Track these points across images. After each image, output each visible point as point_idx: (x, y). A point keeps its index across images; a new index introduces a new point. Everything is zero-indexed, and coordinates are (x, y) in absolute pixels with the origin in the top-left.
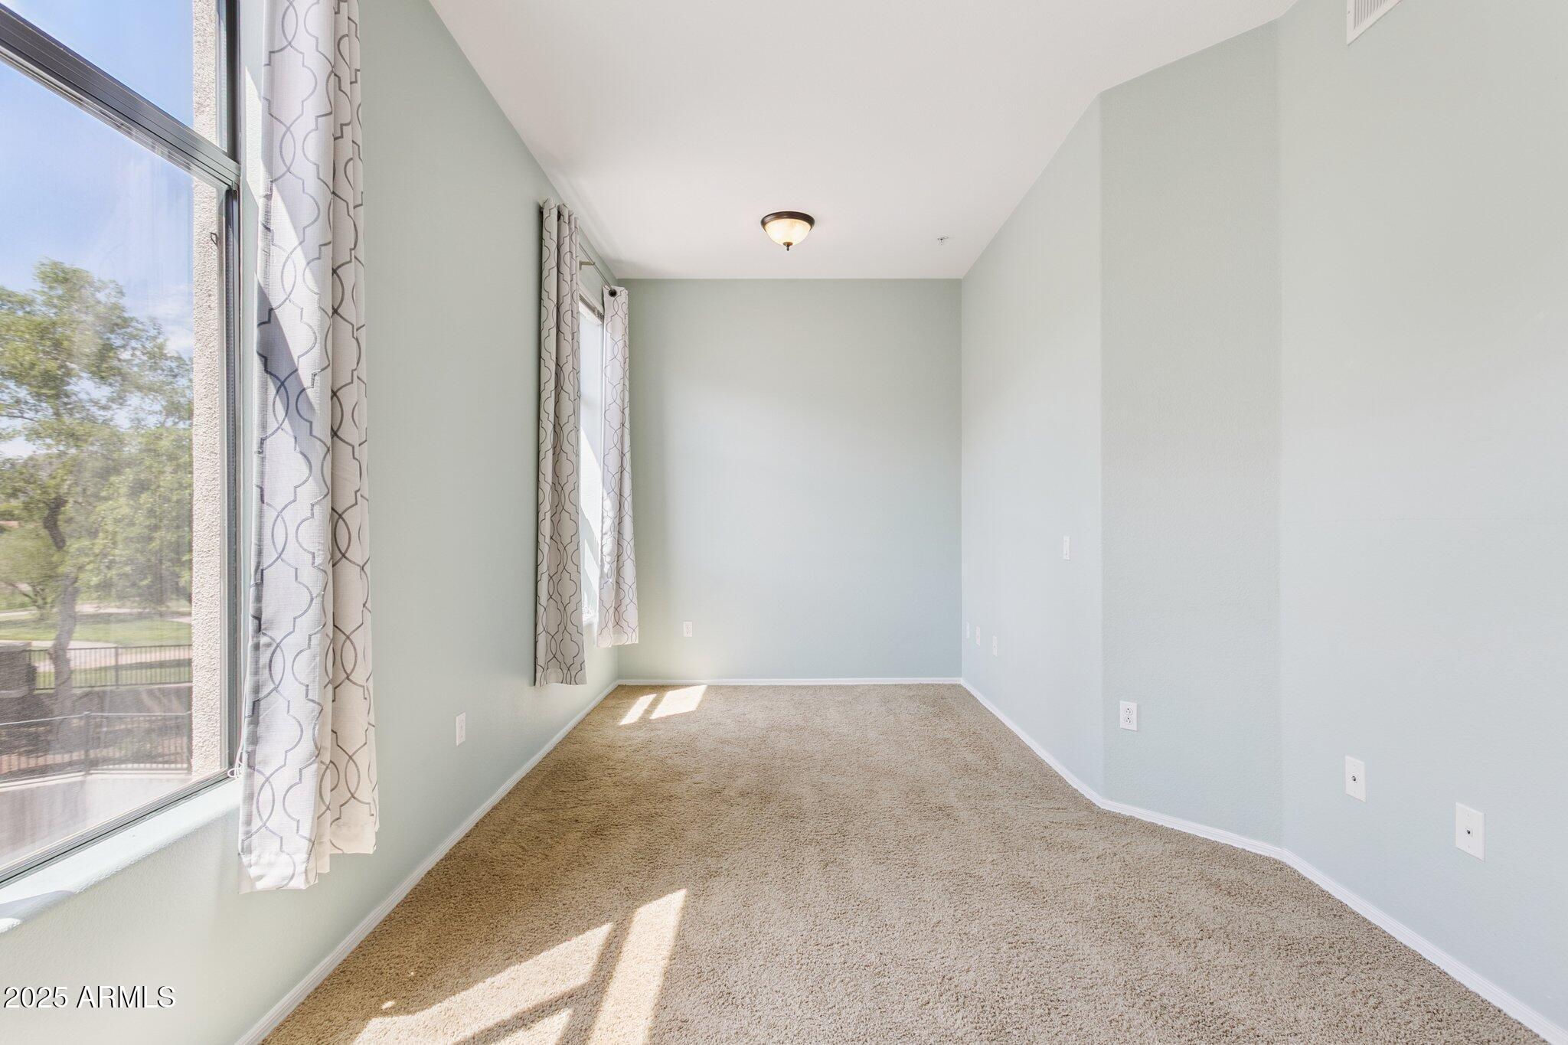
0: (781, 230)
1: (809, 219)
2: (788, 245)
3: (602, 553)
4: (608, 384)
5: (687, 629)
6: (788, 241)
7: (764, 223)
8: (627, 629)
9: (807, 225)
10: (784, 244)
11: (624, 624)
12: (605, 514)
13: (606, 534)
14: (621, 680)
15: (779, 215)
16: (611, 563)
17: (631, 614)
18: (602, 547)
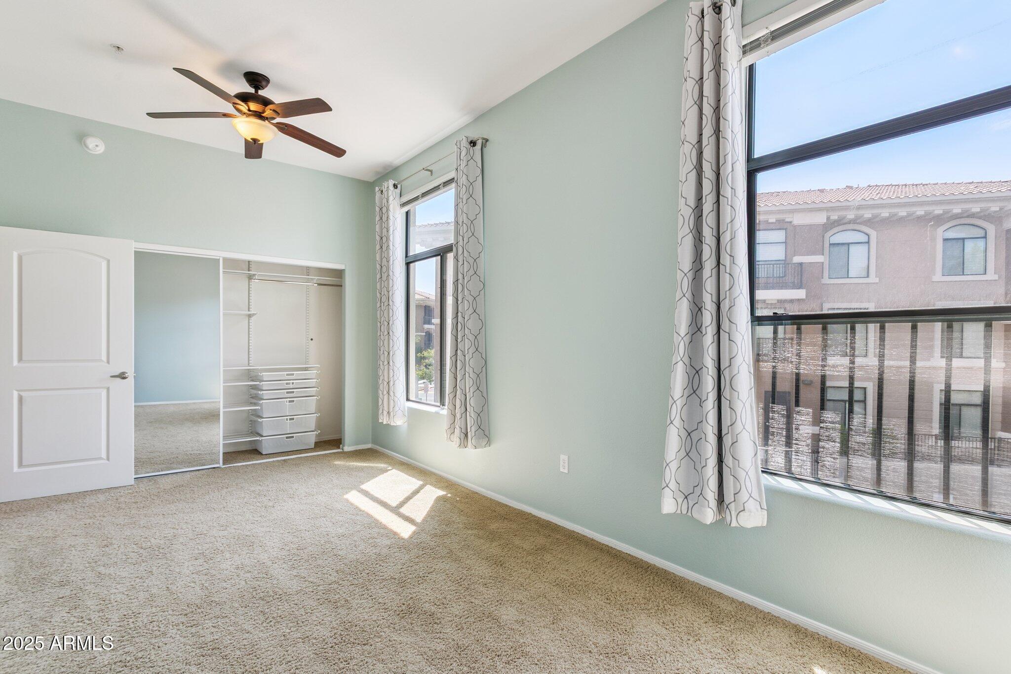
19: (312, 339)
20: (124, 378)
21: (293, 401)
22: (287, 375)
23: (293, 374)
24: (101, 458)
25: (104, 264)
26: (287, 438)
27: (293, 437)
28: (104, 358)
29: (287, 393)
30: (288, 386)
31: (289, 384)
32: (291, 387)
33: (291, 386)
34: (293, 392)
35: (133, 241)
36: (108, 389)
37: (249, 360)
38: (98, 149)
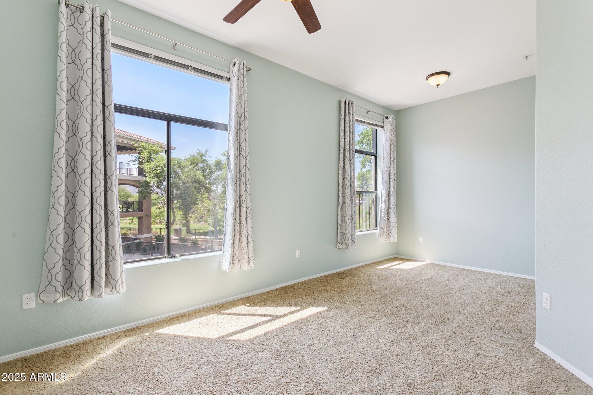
0: (434, 81)
1: (448, 73)
2: (438, 85)
3: (381, 209)
4: (385, 150)
5: (421, 239)
6: (438, 84)
7: (427, 79)
8: (392, 236)
9: (446, 76)
10: (436, 85)
11: (391, 235)
12: (383, 195)
13: (383, 202)
14: (397, 255)
15: (432, 75)
16: (385, 213)
17: (394, 231)
18: (381, 207)
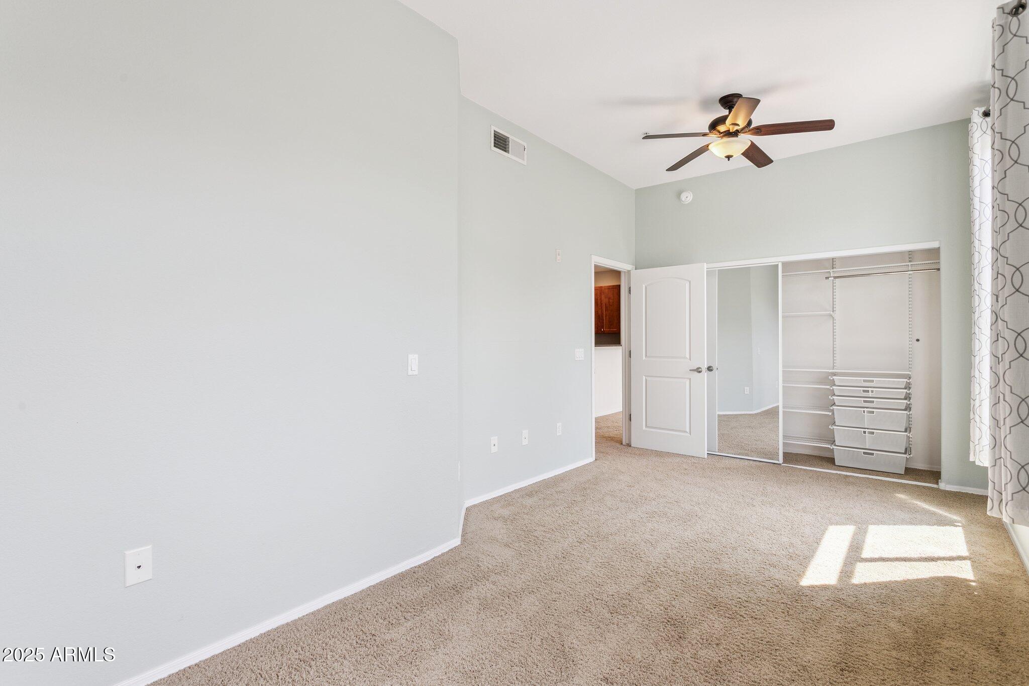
19: (918, 340)
20: (700, 372)
21: (873, 412)
22: (865, 381)
23: (872, 381)
24: (685, 432)
25: (687, 285)
26: (865, 453)
27: (872, 454)
28: (688, 356)
29: (865, 401)
30: (865, 394)
31: (868, 391)
32: (870, 396)
33: (870, 394)
34: (873, 402)
35: (705, 264)
36: (690, 379)
37: (834, 363)
38: (688, 199)
